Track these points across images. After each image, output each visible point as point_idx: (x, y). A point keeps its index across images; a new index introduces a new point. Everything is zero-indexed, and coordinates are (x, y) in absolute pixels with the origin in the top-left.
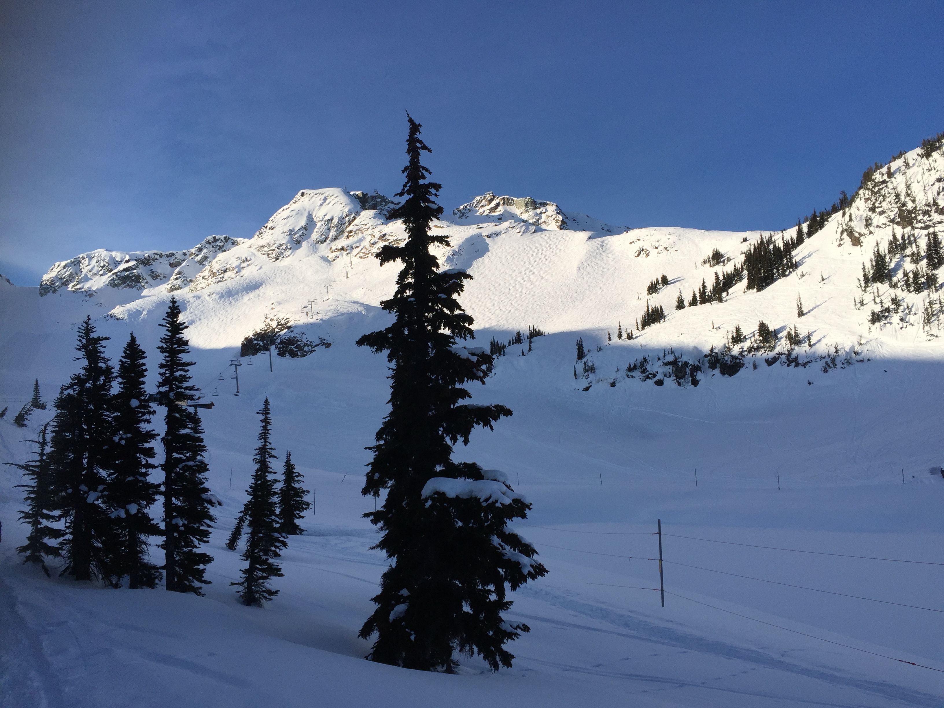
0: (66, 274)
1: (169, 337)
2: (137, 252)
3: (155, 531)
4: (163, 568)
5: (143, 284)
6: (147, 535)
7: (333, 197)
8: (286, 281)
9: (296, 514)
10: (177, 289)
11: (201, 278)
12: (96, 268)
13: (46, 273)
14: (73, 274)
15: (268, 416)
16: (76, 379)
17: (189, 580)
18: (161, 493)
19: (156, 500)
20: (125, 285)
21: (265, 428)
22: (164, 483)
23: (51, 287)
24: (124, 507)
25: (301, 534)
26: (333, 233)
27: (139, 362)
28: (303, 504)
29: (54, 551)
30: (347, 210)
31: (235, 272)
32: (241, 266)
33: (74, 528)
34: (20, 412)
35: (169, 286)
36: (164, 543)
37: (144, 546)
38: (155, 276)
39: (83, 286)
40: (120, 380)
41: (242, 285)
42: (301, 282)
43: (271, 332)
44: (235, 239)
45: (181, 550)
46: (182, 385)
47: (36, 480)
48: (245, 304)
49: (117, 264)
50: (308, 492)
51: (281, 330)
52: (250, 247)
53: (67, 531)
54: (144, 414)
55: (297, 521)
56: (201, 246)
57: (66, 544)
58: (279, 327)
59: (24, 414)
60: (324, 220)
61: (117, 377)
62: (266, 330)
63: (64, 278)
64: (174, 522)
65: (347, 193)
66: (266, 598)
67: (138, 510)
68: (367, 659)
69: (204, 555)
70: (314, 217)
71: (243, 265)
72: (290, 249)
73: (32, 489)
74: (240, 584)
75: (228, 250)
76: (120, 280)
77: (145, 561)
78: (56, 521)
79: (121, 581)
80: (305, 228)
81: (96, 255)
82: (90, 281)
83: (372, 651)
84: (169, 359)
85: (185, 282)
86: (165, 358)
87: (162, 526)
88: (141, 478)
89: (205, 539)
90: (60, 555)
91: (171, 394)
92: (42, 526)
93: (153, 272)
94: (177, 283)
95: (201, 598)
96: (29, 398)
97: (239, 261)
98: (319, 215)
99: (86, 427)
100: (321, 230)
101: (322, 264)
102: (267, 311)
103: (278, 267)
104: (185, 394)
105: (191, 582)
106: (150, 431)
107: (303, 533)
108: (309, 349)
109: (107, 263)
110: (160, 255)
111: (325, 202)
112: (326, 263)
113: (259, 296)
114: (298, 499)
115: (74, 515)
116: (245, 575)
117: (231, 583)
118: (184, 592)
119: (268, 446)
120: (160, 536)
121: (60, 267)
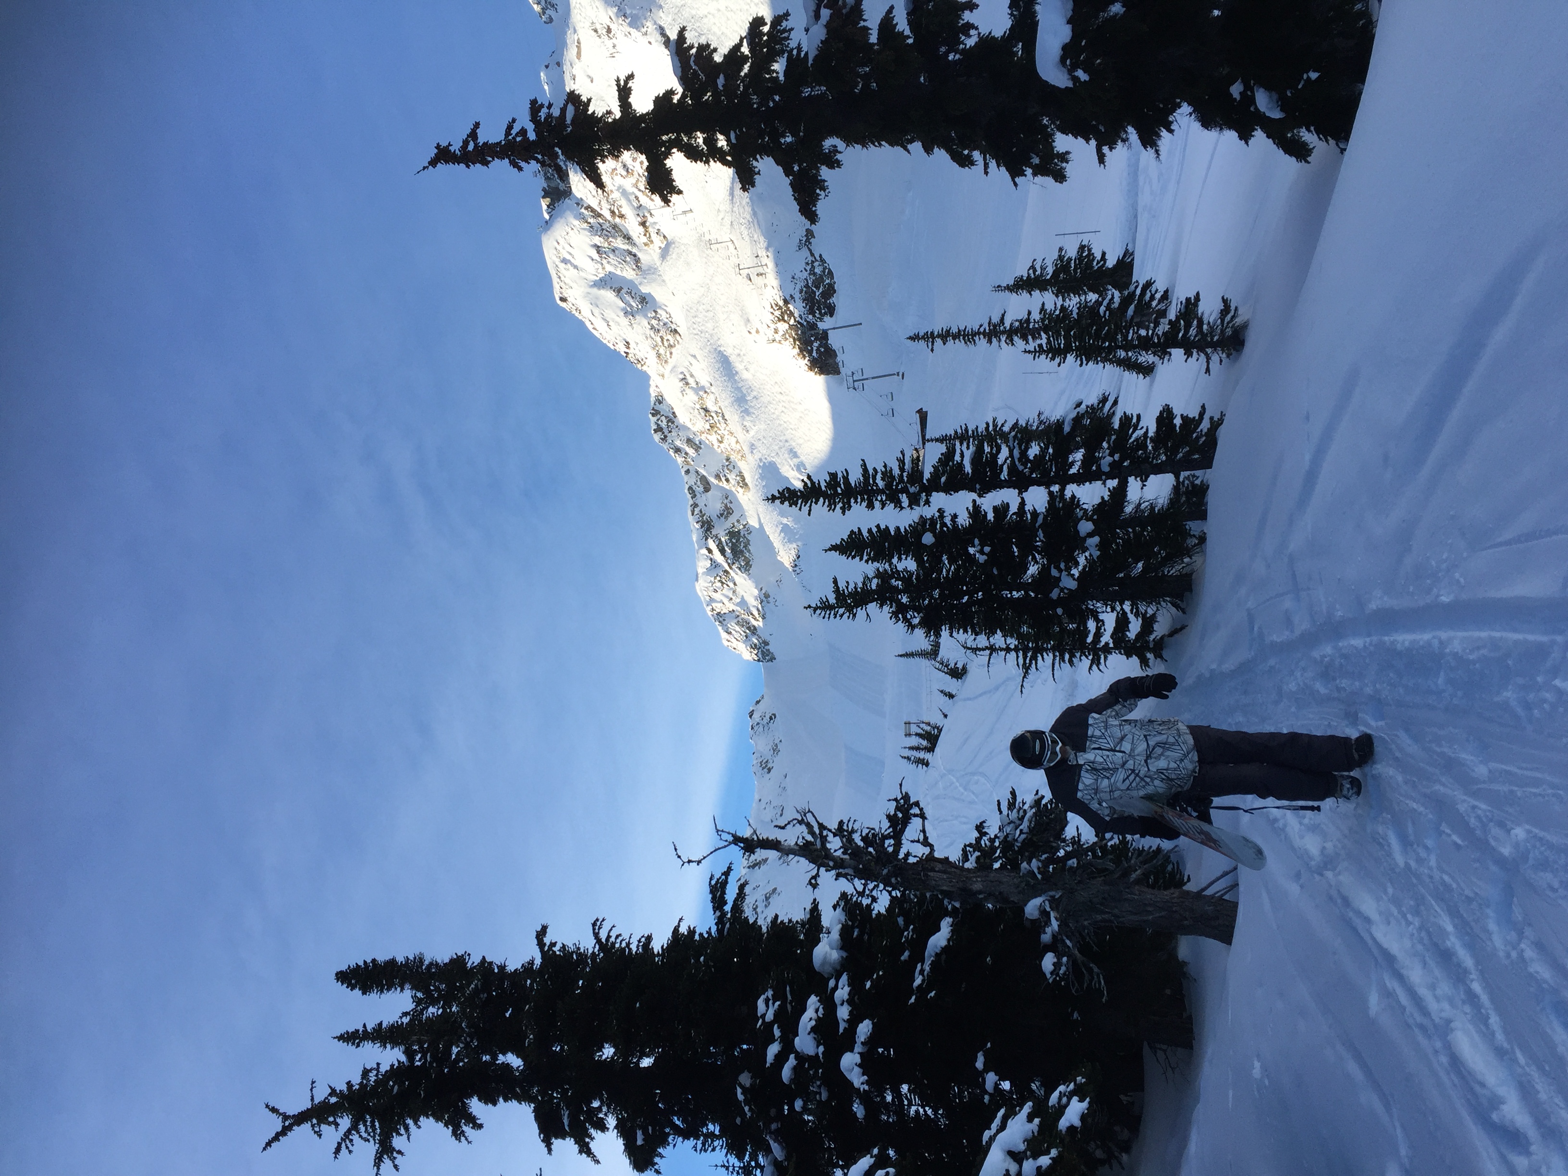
0: (739, 630)
1: (827, 500)
2: (695, 539)
3: (1119, 494)
4: (1177, 477)
5: (742, 527)
6: (1126, 504)
7: (558, 247)
8: (711, 314)
9: (1099, 265)
10: (743, 479)
11: (722, 445)
12: (725, 592)
13: (740, 656)
14: (738, 621)
15: (936, 334)
16: (897, 617)
17: (1198, 438)
18: (1062, 490)
19: (1073, 497)
20: (745, 551)
21: (956, 337)
22: (1048, 487)
23: (760, 648)
24: (1084, 539)
25: (1132, 254)
26: (619, 243)
27: (867, 538)
28: (1081, 255)
29: (1148, 624)
30: (576, 223)
31: (705, 396)
32: (695, 386)
33: (1113, 601)
34: (946, 673)
35: (739, 489)
36: (1138, 479)
37: (1143, 506)
38: (727, 512)
39: (754, 606)
40: (895, 560)
41: (726, 383)
42: (709, 288)
43: (796, 331)
44: (653, 399)
45: (1150, 453)
46: (896, 475)
47: (1045, 654)
48: (754, 376)
49: (715, 565)
50: (1061, 249)
51: (791, 314)
52: (663, 376)
53: (1118, 609)
54: (944, 524)
55: (1111, 263)
56: (672, 449)
57: (1137, 609)
58: (786, 318)
59: (948, 669)
60: (599, 259)
61: (891, 564)
62: (794, 340)
63: (745, 632)
64: (1106, 468)
65: (547, 225)
66: (1233, 317)
67: (1087, 520)
68: (1345, 150)
69: (1160, 420)
70: (598, 278)
71: (693, 385)
72: (656, 312)
73: (1058, 658)
74: (1208, 359)
75: (672, 409)
76: (739, 558)
77: (1166, 502)
78: (1104, 625)
79: (1195, 533)
80: (618, 291)
81: (705, 593)
82: (746, 598)
83: (1332, 142)
84: (859, 497)
85: (731, 467)
86: (857, 503)
87: (1113, 483)
88: (1040, 519)
89: (1134, 420)
90: (1154, 615)
91: (912, 490)
92: (1111, 641)
93: (722, 515)
94: (733, 479)
95: (1226, 419)
96: (924, 663)
97: (688, 391)
98: (593, 270)
99: (966, 598)
100: (616, 263)
101: (674, 256)
102: (762, 339)
103: (688, 328)
104: (910, 471)
105: (1201, 434)
106: (969, 513)
107: (1131, 251)
108: (819, 265)
109: (715, 578)
110: (694, 507)
111: (569, 261)
112: (671, 250)
113: (739, 355)
114: (1073, 265)
115: (1095, 602)
116: (1195, 354)
117: (1206, 373)
118: (1216, 444)
119: (985, 329)
120: (1129, 485)
121: (729, 639)
